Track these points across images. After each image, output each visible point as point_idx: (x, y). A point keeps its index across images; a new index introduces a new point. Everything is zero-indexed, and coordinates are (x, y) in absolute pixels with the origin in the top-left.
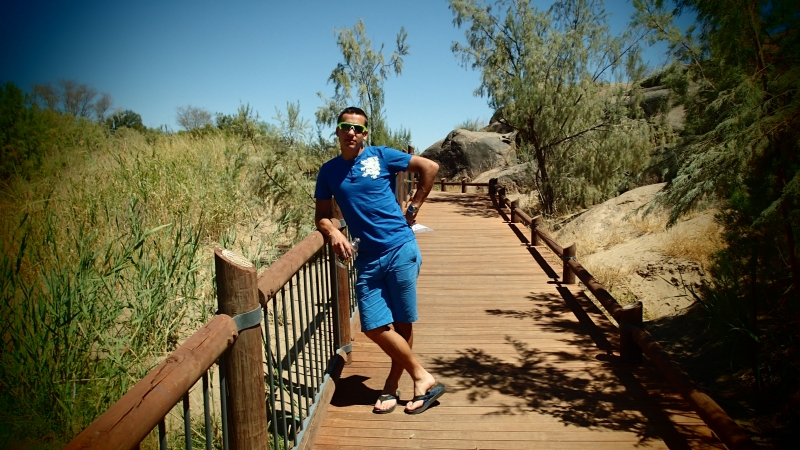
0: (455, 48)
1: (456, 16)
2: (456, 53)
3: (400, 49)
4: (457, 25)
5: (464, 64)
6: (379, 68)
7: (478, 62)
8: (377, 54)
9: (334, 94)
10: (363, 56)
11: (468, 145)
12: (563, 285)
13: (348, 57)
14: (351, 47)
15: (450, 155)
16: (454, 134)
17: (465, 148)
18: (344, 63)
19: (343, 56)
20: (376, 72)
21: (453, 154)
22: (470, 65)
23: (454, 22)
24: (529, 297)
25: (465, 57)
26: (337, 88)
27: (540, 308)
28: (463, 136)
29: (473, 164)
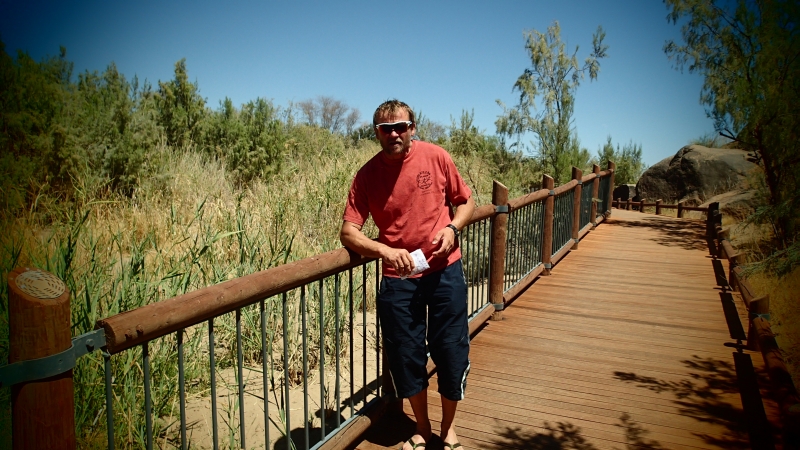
0: (669, 48)
1: (671, 11)
2: (669, 54)
3: (597, 51)
4: (672, 21)
5: (679, 66)
6: (571, 73)
7: (696, 63)
8: (569, 58)
9: (518, 102)
10: (555, 61)
11: (702, 163)
12: (745, 351)
13: (537, 61)
14: (540, 51)
15: (679, 174)
16: (686, 150)
17: (698, 167)
18: (532, 68)
19: (531, 61)
20: (568, 78)
21: (683, 173)
22: (686, 67)
23: (668, 18)
24: (687, 362)
25: (681, 58)
26: (522, 96)
27: (693, 380)
28: (697, 153)
29: (706, 185)
